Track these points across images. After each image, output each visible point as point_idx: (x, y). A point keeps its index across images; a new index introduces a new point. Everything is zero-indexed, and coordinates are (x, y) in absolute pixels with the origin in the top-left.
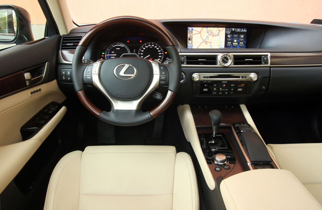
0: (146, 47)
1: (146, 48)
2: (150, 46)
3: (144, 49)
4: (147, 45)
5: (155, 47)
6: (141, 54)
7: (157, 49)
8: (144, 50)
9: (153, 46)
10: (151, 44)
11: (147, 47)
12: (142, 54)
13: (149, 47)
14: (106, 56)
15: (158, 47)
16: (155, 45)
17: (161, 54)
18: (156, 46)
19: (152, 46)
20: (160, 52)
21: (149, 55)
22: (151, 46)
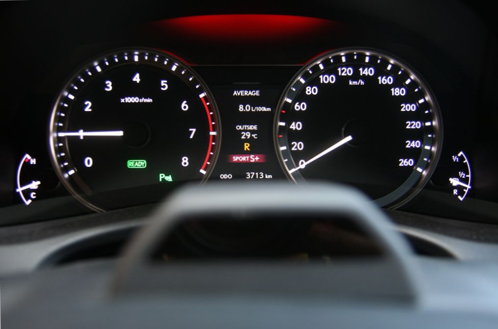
0: (323, 79)
1: (322, 87)
2: (348, 71)
3: (310, 91)
4: (331, 69)
5: (383, 80)
6: (293, 126)
7: (397, 92)
8: (309, 99)
9: (368, 72)
10: (357, 63)
11: (330, 79)
12: (296, 126)
13: (342, 81)
14: (59, 140)
15: (398, 83)
16: (381, 71)
17: (416, 125)
18: (387, 74)
19: (364, 77)
20: (411, 116)
21: (349, 138)
22: (356, 76)
